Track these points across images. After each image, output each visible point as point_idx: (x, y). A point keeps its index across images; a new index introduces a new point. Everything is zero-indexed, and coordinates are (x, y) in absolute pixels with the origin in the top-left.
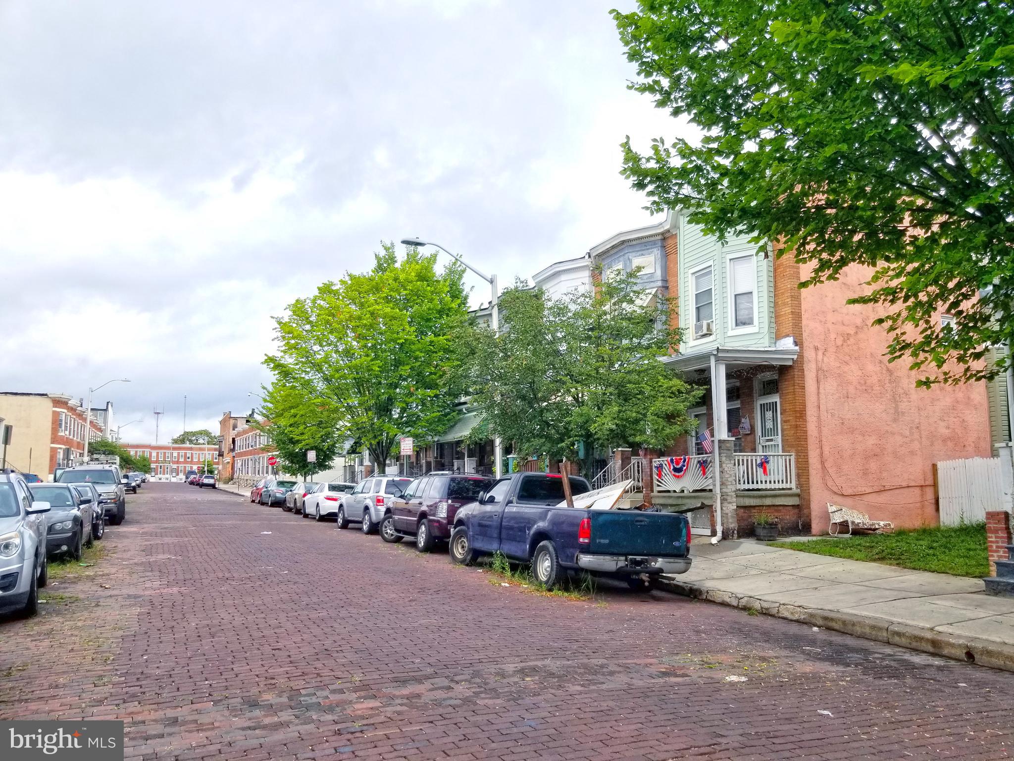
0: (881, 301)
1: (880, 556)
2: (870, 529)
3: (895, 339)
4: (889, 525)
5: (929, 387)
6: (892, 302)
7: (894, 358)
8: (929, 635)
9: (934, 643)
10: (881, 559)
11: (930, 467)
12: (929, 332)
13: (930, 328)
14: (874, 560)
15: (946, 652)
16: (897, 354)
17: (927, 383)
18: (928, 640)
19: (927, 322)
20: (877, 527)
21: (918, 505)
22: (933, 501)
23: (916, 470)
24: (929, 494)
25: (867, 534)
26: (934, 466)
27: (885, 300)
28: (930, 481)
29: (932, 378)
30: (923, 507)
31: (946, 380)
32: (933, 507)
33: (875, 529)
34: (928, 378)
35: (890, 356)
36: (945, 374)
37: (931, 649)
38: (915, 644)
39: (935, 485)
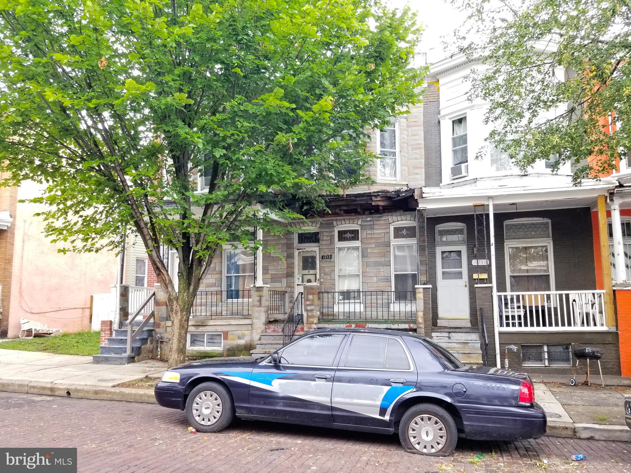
0: (44, 203)
1: (45, 348)
2: (47, 334)
3: (47, 225)
4: (59, 331)
5: (65, 253)
6: (51, 204)
7: (48, 235)
8: (49, 386)
9: (52, 389)
10: (45, 350)
11: (90, 298)
12: (67, 224)
13: (68, 221)
14: (41, 351)
15: (57, 394)
16: (50, 233)
17: (64, 251)
18: (48, 388)
19: (65, 218)
20: (51, 332)
21: (80, 319)
22: (89, 317)
23: (81, 299)
24: (87, 312)
25: (43, 337)
26: (92, 297)
27: (46, 203)
28: (89, 306)
29: (67, 249)
30: (82, 320)
31: (74, 250)
32: (89, 320)
33: (50, 334)
34: (64, 248)
35: (46, 234)
36: (74, 247)
37: (49, 393)
38: (41, 392)
39: (91, 308)
